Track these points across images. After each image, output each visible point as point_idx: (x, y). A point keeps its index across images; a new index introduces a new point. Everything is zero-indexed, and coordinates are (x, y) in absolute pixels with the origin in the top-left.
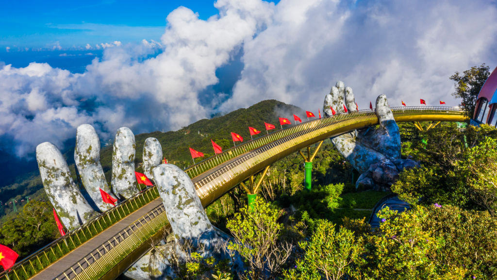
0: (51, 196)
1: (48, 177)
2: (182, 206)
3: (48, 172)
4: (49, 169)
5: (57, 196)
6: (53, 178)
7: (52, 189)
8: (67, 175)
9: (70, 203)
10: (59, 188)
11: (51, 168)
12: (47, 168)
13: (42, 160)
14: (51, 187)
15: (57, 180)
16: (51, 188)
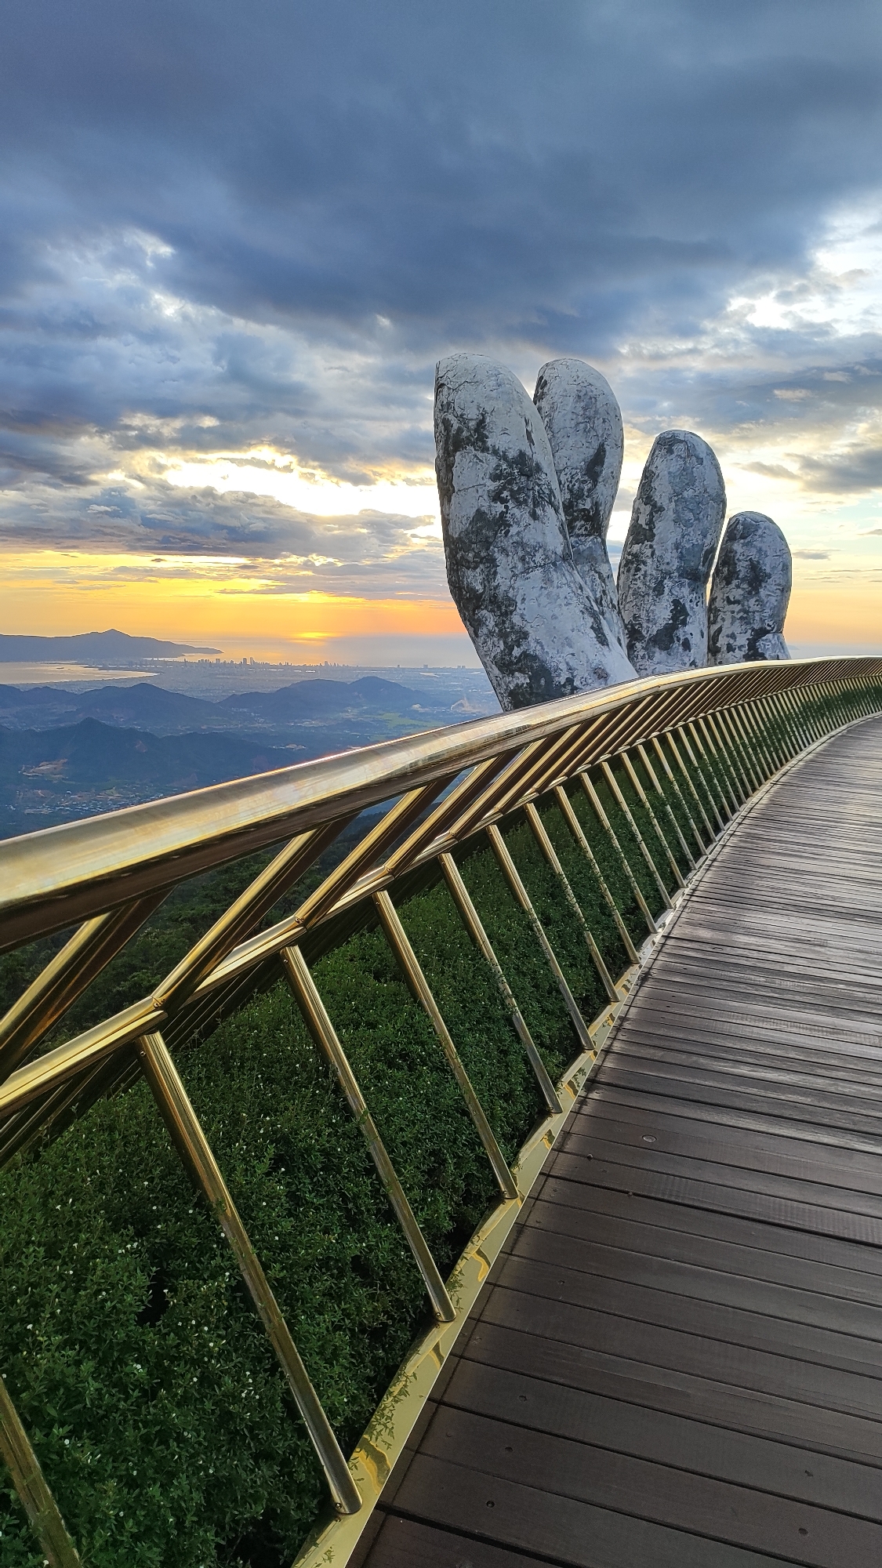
0: (492, 602)
1: (497, 497)
3: (495, 477)
4: (505, 457)
5: (530, 595)
6: (519, 504)
7: (503, 564)
8: (562, 517)
9: (587, 638)
10: (538, 559)
11: (512, 454)
12: (495, 452)
13: (472, 414)
14: (504, 550)
15: (535, 515)
16: (500, 558)
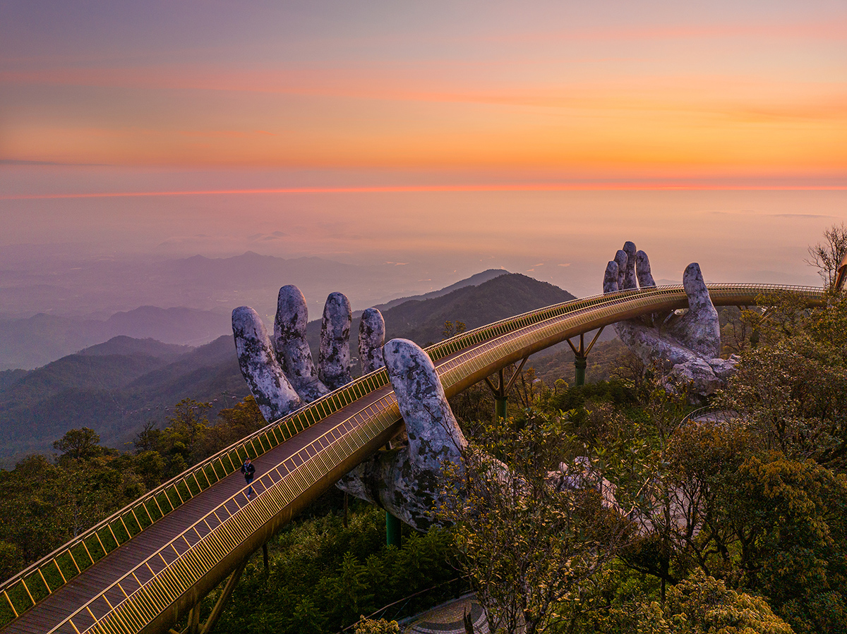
0: (249, 376)
1: (247, 350)
2: (420, 395)
3: (246, 344)
4: (248, 340)
5: (257, 376)
6: (252, 352)
7: (250, 368)
8: (269, 350)
9: (273, 386)
10: (258, 366)
11: (250, 339)
12: (246, 339)
13: (240, 328)
14: (249, 364)
15: (257, 355)
16: (249, 366)
